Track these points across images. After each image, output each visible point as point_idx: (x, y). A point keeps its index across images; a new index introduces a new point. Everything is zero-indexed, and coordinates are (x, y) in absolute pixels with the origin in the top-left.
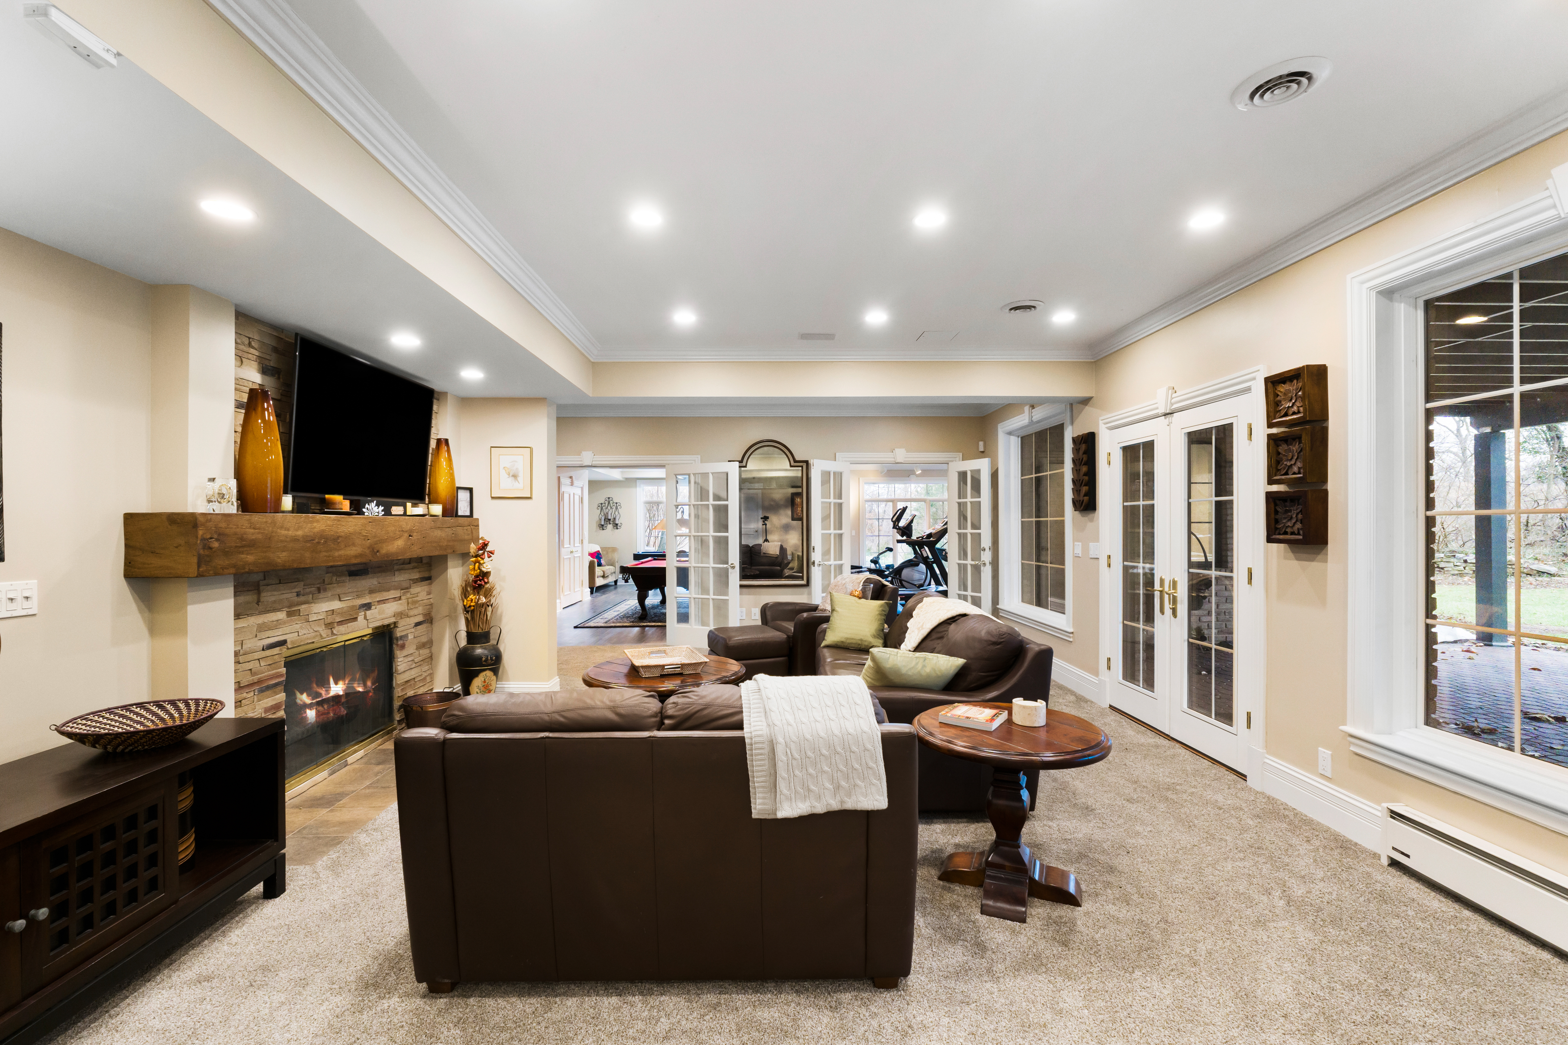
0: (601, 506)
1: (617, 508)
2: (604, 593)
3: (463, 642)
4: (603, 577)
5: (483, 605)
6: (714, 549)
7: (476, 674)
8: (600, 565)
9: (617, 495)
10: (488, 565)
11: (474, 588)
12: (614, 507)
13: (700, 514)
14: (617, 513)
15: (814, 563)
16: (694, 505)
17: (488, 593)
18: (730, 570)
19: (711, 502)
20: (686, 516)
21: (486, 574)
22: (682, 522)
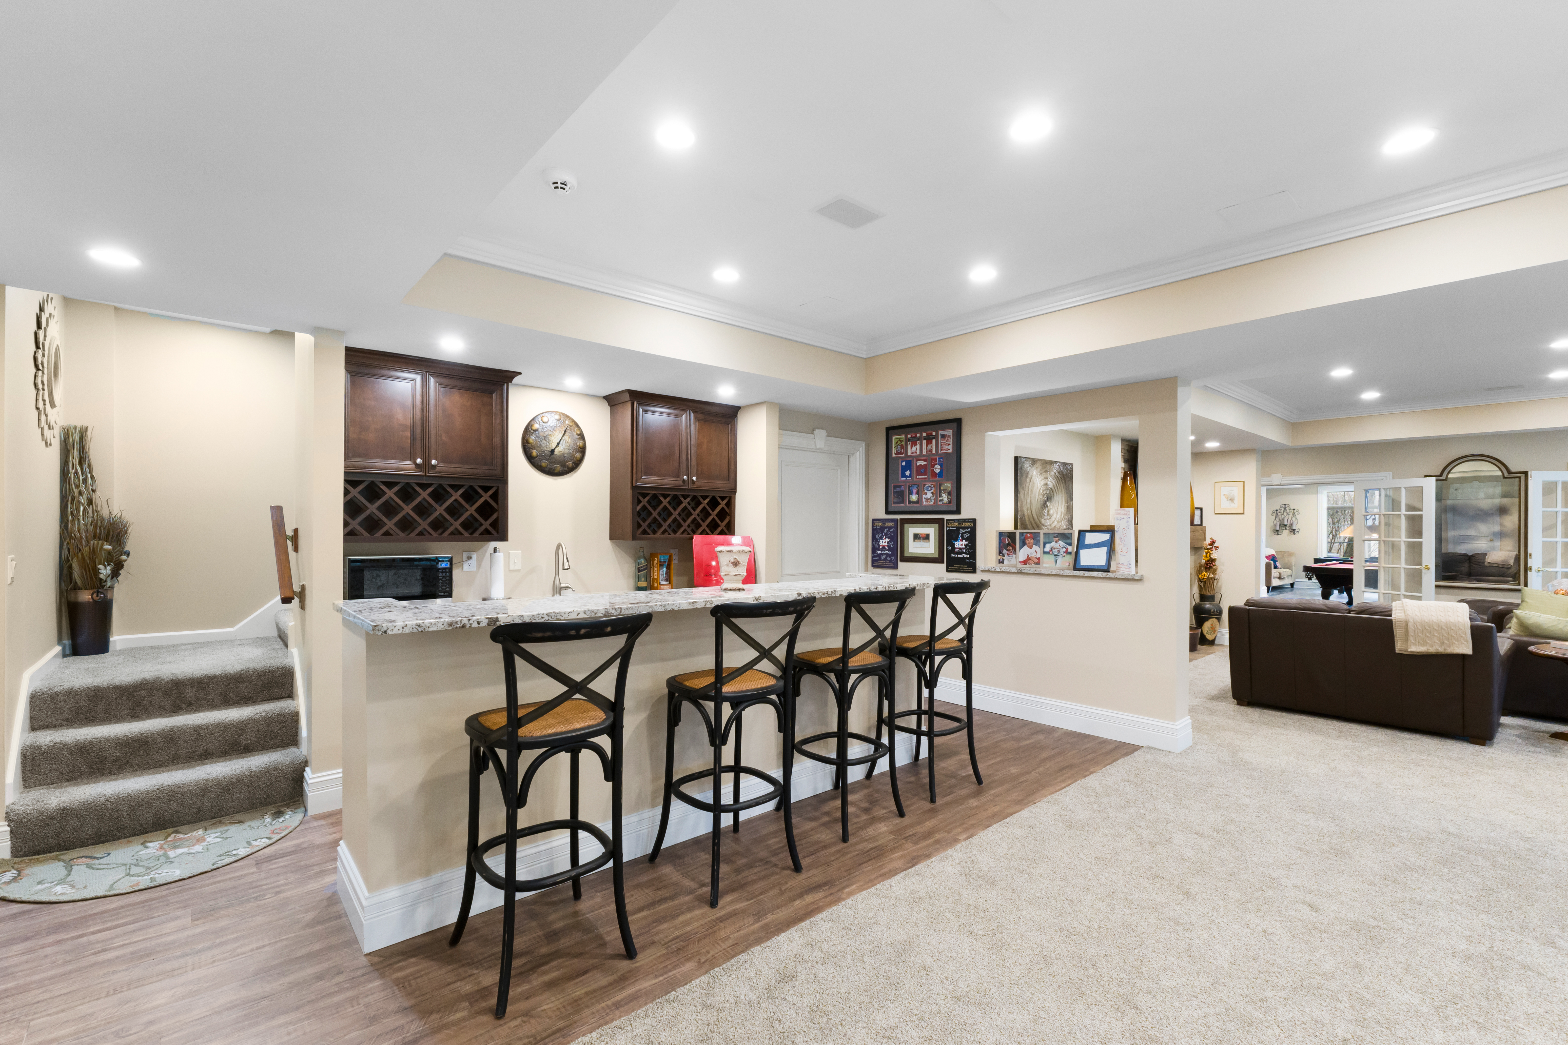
0: (1276, 513)
1: (1294, 514)
2: (1281, 593)
3: (1198, 600)
4: (1280, 578)
5: (1212, 578)
6: (1406, 553)
7: (1207, 619)
8: (1275, 567)
9: (1294, 501)
10: (1215, 555)
11: (1206, 568)
12: (1291, 514)
13: (1391, 522)
14: (1294, 519)
15: (1531, 569)
16: (1384, 515)
17: (1214, 572)
18: (1424, 571)
19: (1403, 511)
20: (1377, 523)
21: (1214, 560)
22: (1373, 529)
